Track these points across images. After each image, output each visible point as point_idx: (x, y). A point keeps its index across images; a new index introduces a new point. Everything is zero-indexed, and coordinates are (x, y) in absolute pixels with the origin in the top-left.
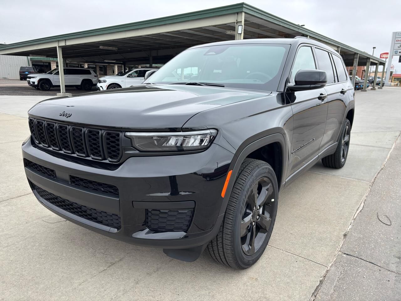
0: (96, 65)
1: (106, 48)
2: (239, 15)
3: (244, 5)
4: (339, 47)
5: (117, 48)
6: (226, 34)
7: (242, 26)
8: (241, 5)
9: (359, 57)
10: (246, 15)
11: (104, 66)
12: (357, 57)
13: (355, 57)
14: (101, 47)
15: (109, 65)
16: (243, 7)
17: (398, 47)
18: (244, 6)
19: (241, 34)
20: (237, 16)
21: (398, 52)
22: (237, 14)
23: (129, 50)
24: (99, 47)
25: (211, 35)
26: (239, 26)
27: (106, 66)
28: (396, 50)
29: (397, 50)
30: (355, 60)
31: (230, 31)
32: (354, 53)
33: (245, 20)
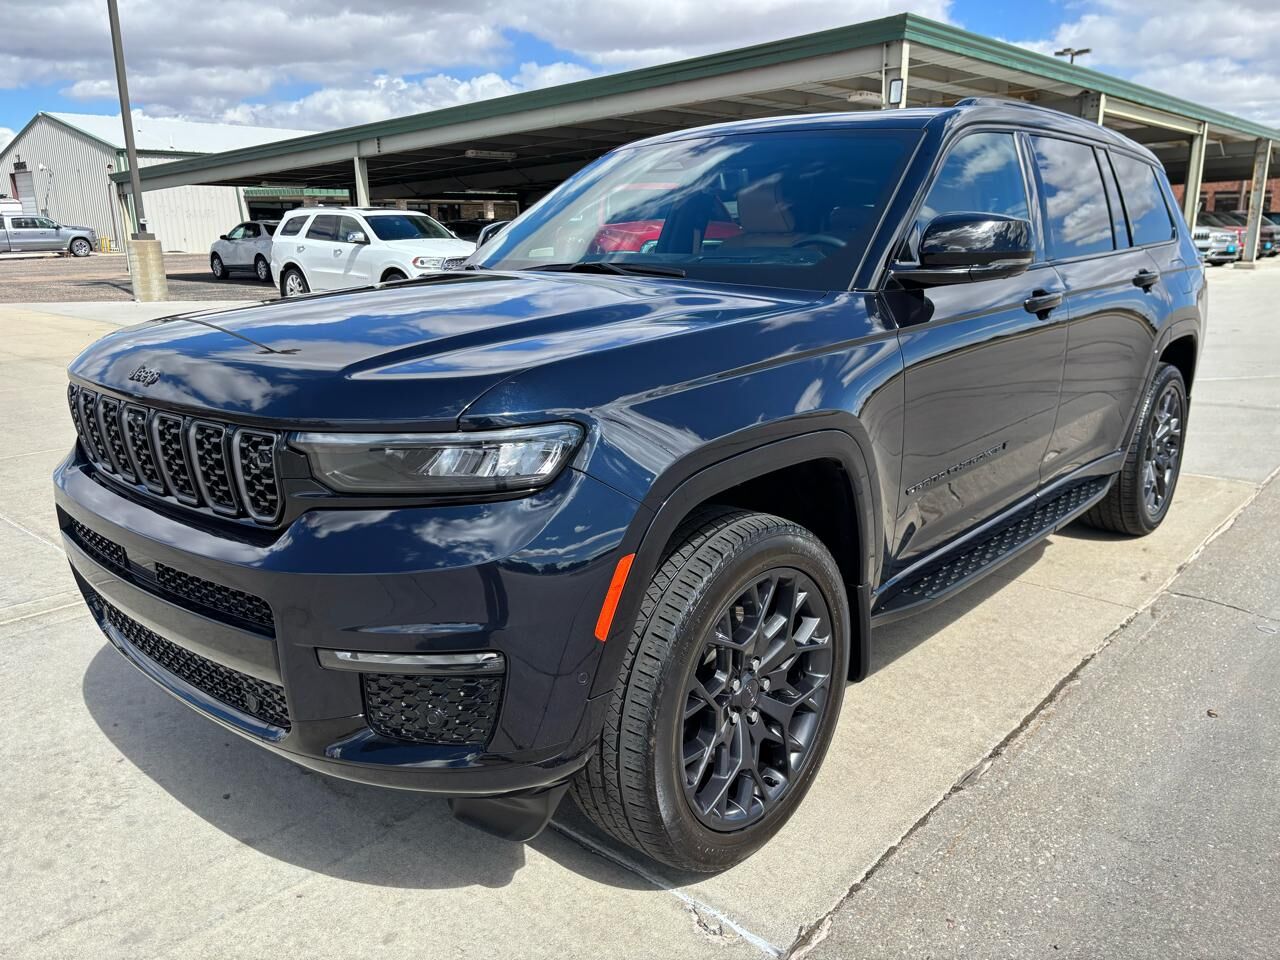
0: (429, 204)
1: (484, 154)
2: (894, 49)
3: (907, 20)
4: (1204, 122)
5: (513, 155)
6: (846, 101)
7: (902, 80)
8: (899, 22)
9: (1272, 148)
10: (914, 46)
11: (452, 206)
12: (1264, 151)
13: (1259, 150)
14: (470, 153)
15: (468, 202)
16: (905, 26)
18: (908, 22)
19: (897, 104)
20: (887, 53)
22: (887, 46)
23: (548, 156)
24: (464, 152)
26: (893, 83)
27: (459, 205)
30: (1260, 159)
31: (859, 92)
32: (1254, 138)
33: (910, 59)
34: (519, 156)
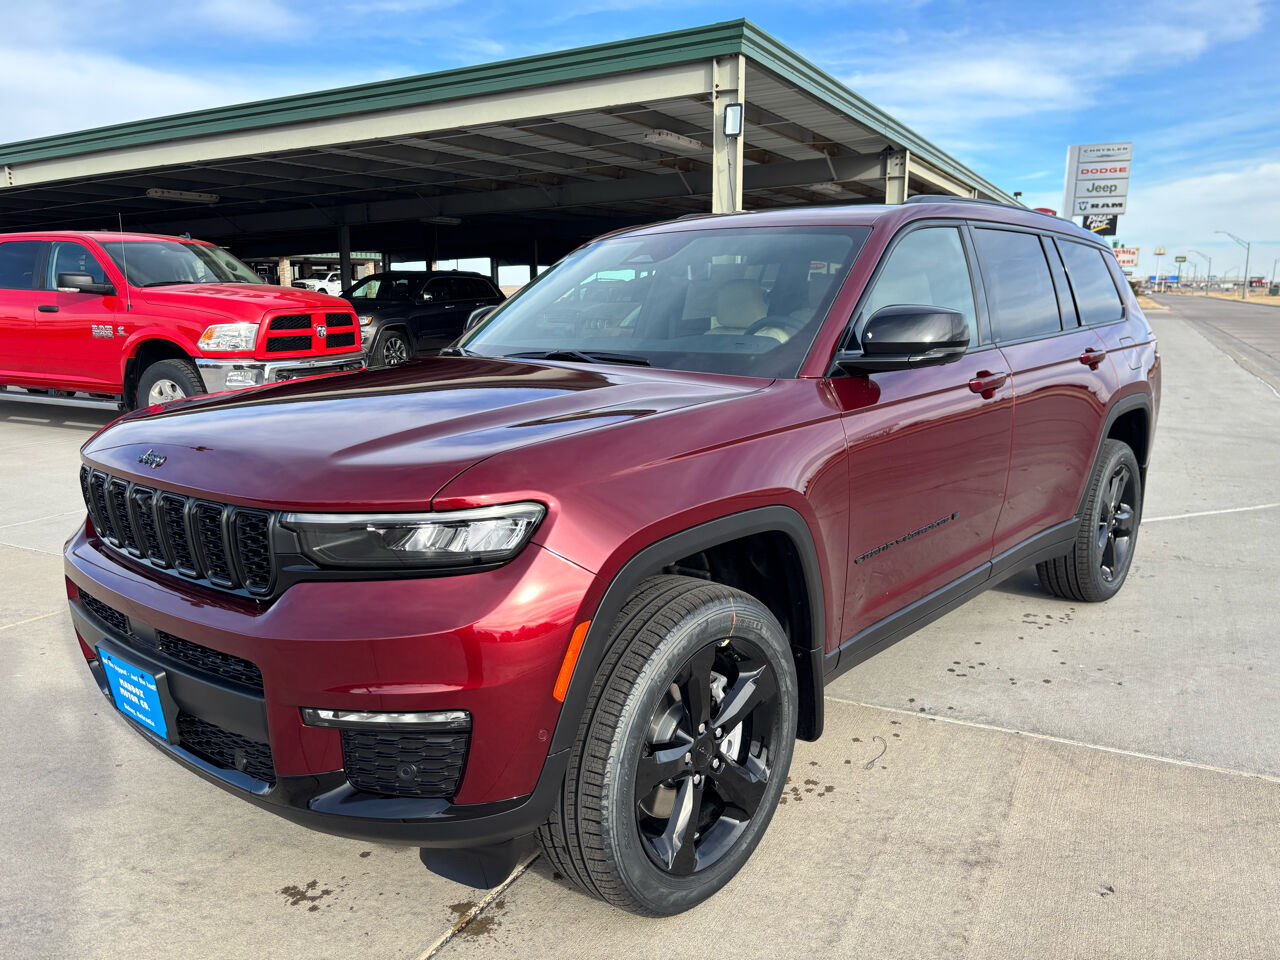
1: (173, 194)
2: (727, 66)
3: (744, 29)
5: (214, 198)
7: (739, 105)
8: (734, 30)
10: (751, 67)
14: (154, 193)
16: (741, 36)
17: (1088, 190)
18: (746, 32)
19: (735, 137)
20: (719, 70)
21: (1089, 206)
22: (718, 61)
23: (262, 201)
24: (144, 191)
25: (584, 145)
26: (728, 109)
28: (1083, 200)
29: (1086, 200)
33: (747, 85)
34: (223, 199)
